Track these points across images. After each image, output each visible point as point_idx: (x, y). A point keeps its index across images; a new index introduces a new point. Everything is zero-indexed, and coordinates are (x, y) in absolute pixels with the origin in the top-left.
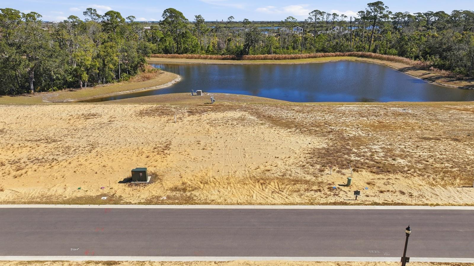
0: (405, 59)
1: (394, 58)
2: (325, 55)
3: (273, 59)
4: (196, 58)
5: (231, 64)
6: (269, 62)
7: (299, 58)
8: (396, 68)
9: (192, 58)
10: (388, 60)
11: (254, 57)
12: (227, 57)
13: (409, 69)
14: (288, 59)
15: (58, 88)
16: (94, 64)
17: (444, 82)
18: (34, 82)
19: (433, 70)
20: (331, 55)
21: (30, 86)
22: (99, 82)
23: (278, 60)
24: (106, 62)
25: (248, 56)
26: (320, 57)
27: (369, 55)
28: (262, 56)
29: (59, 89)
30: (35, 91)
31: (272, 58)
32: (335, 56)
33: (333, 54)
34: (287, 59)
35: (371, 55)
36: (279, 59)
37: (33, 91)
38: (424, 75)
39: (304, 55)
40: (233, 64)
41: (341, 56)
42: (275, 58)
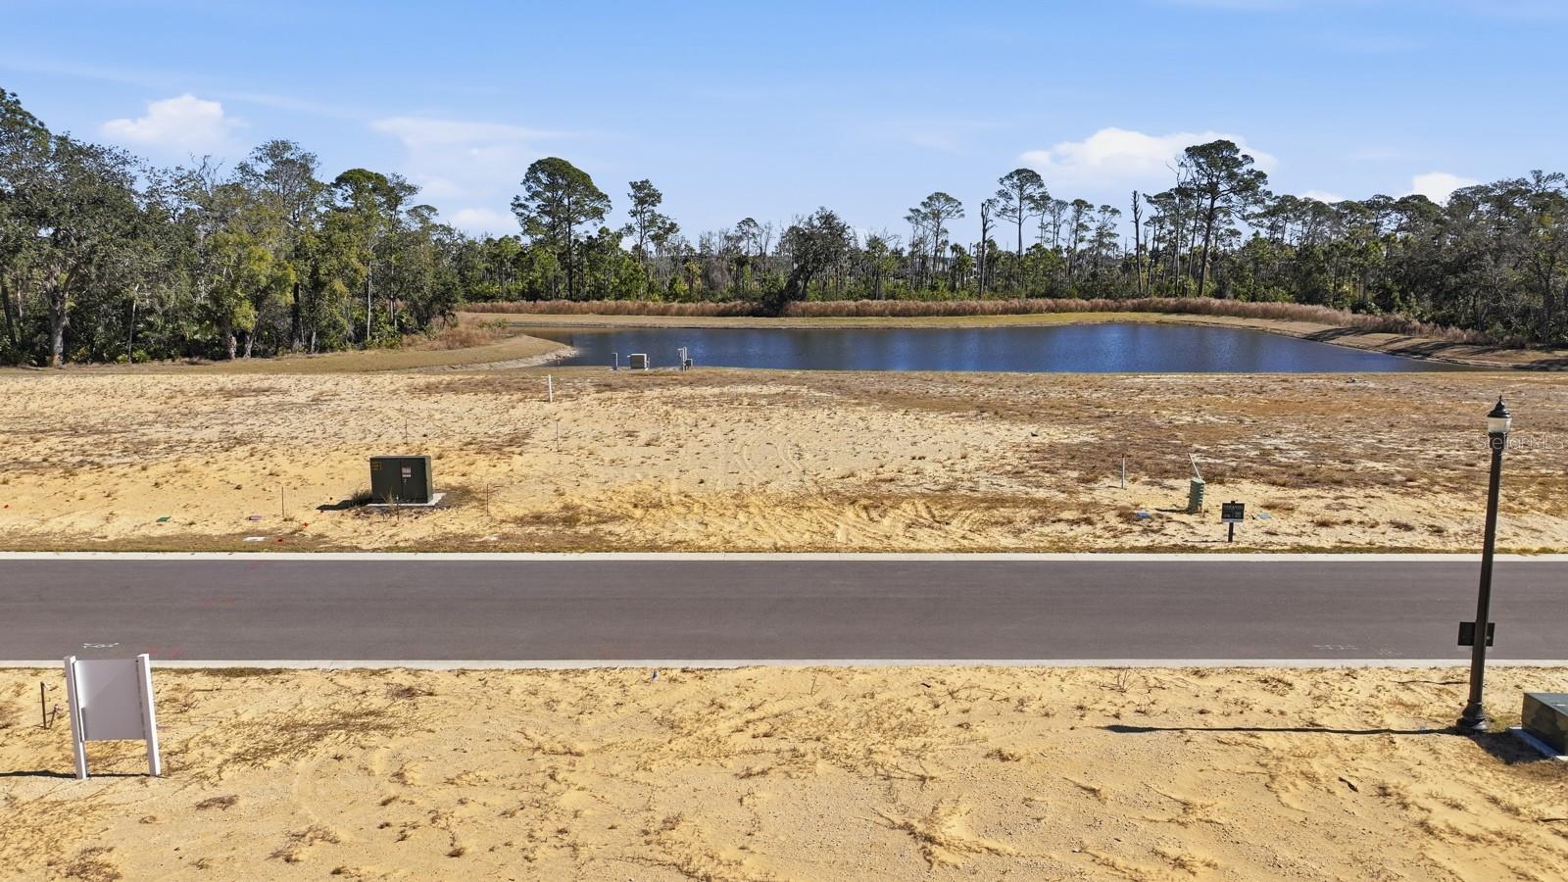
0: (1320, 310)
1: (1287, 309)
2: (1057, 306)
3: (887, 312)
4: (630, 313)
5: (748, 326)
6: (874, 323)
7: (973, 312)
8: (1296, 335)
9: (616, 312)
10: (1266, 314)
11: (826, 308)
12: (735, 306)
13: (1340, 333)
14: (938, 313)
15: (149, 353)
16: (280, 274)
17: (1462, 354)
18: (65, 329)
19: (1420, 331)
20: (1077, 305)
21: (51, 341)
22: (297, 344)
23: (904, 315)
24: (321, 272)
25: (804, 304)
26: (1040, 311)
27: (1202, 304)
28: (851, 304)
29: (153, 359)
30: (66, 358)
31: (884, 311)
32: (1092, 310)
33: (1084, 302)
34: (932, 314)
35: (1209, 302)
36: (906, 313)
37: (57, 360)
38: (1391, 342)
39: (988, 304)
40: (757, 327)
41: (1109, 310)
42: (894, 309)
